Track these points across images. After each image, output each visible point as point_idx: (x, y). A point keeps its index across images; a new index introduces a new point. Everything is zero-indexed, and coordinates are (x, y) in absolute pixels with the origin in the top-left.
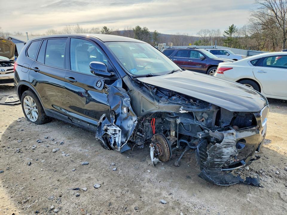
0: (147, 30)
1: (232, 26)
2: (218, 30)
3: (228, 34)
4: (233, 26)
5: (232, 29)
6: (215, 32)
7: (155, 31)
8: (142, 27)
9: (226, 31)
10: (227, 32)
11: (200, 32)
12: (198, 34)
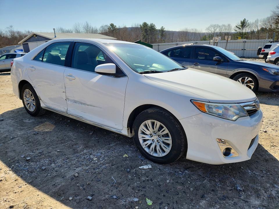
0: (154, 26)
1: (244, 21)
2: (229, 25)
3: (240, 29)
5: (243, 24)
6: (225, 27)
7: (162, 27)
9: (237, 26)
11: (209, 27)
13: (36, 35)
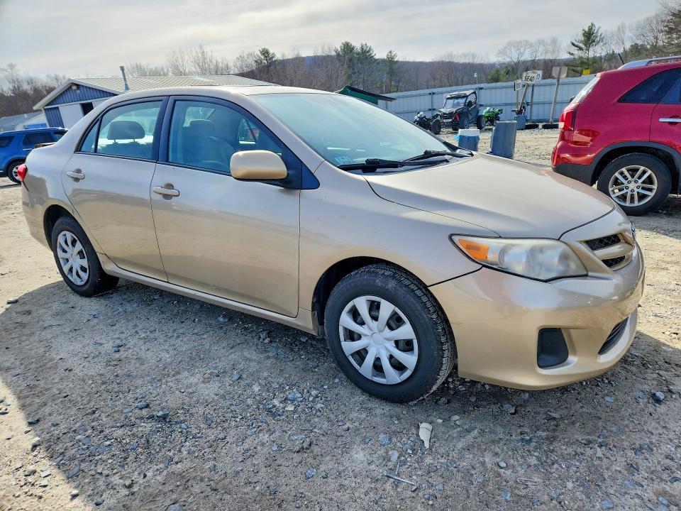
0: (369, 51)
1: (590, 29)
2: (554, 41)
3: (581, 49)
4: (593, 28)
5: (589, 37)
6: (544, 46)
7: (390, 52)
8: (357, 45)
9: (574, 42)
10: (576, 43)
11: (505, 47)
12: (502, 52)
13: (78, 86)
